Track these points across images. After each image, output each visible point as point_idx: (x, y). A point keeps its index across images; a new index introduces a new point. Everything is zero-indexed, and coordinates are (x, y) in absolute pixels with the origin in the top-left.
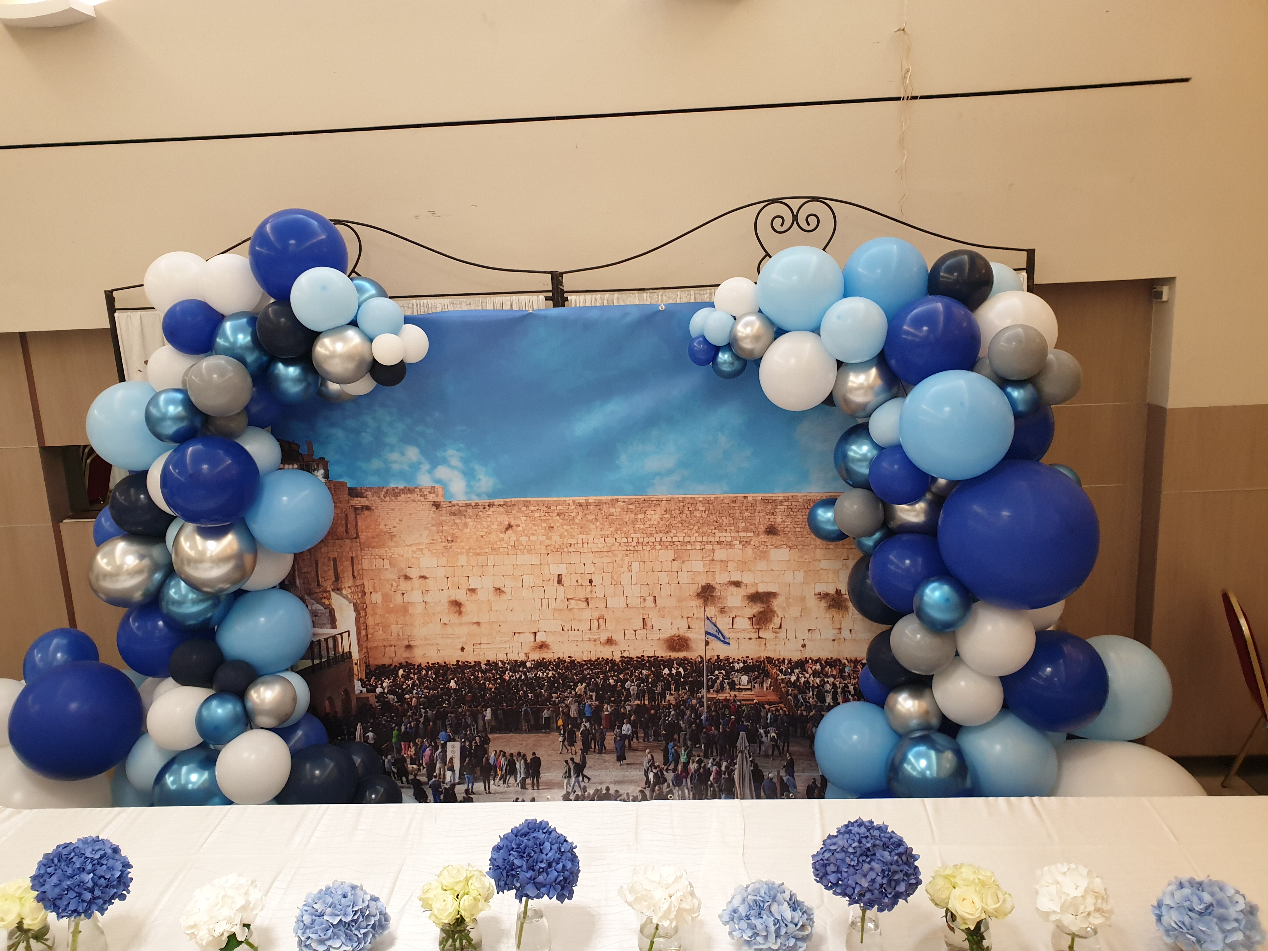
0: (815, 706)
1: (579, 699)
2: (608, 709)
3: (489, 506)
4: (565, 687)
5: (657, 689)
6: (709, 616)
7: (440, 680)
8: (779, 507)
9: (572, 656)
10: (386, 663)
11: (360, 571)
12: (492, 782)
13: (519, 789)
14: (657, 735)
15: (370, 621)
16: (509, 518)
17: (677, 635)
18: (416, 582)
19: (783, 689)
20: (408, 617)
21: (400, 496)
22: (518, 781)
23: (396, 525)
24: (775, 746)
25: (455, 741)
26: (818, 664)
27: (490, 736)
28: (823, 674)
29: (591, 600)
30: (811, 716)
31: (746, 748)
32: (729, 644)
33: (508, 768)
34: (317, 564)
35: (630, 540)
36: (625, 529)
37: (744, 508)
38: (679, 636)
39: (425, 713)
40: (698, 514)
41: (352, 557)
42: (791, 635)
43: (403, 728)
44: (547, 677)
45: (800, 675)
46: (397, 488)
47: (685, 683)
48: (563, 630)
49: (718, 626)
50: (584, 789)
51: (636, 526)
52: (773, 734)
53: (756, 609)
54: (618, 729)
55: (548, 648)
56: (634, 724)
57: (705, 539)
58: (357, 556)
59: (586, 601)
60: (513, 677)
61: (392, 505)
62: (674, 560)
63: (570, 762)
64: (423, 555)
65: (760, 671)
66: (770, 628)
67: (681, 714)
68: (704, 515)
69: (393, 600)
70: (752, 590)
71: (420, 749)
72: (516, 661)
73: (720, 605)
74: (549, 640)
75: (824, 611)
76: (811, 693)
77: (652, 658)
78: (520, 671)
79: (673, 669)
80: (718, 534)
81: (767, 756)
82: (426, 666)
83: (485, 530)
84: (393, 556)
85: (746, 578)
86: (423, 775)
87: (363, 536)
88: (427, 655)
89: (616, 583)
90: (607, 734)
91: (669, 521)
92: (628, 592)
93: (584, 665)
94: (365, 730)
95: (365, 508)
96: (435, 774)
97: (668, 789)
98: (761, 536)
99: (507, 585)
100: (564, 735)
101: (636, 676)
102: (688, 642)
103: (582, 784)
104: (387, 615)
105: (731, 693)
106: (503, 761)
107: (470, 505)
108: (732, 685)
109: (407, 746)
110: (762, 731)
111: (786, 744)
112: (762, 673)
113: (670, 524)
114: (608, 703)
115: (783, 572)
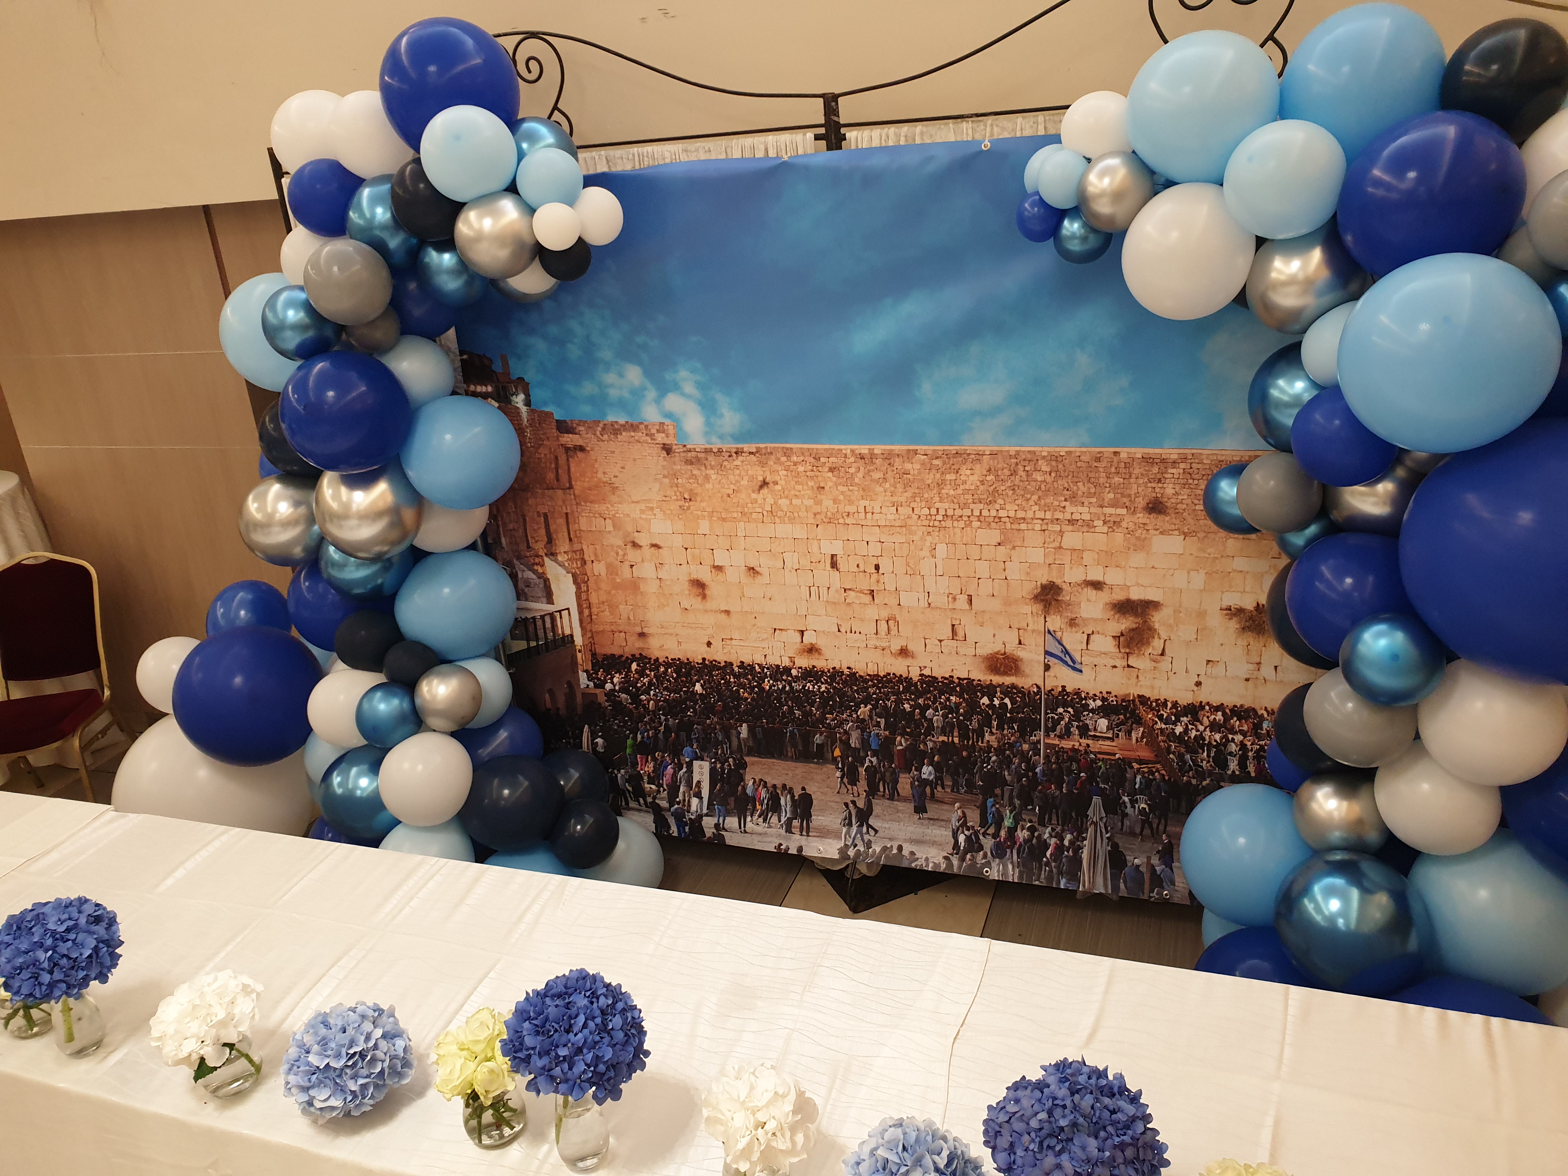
0: (1211, 773)
1: (862, 724)
2: (901, 743)
3: (736, 453)
4: (843, 707)
5: (971, 724)
6: (1051, 629)
7: (682, 681)
8: (1170, 471)
9: (852, 667)
10: (615, 653)
11: (578, 532)
12: (749, 819)
13: (783, 831)
14: (970, 785)
15: (594, 599)
16: (764, 471)
17: (1003, 652)
18: (647, 552)
19: (1162, 744)
20: (639, 597)
21: (621, 434)
22: (782, 822)
23: (617, 474)
24: (1146, 823)
25: (702, 760)
26: (1220, 713)
27: (747, 759)
28: (1226, 728)
29: (877, 594)
30: (1203, 786)
31: (1101, 819)
32: (1081, 671)
33: (770, 803)
34: (525, 520)
35: (933, 511)
36: (926, 496)
37: (1113, 470)
38: (1005, 654)
39: (665, 720)
40: (1039, 477)
41: (567, 514)
42: (1179, 666)
43: (639, 737)
44: (819, 692)
45: (1190, 727)
46: (617, 422)
47: (1012, 720)
48: (839, 631)
49: (1065, 644)
50: (868, 845)
51: (943, 491)
52: (1143, 805)
53: (1126, 624)
54: (916, 770)
55: (820, 654)
56: (938, 768)
57: (1049, 515)
58: (573, 512)
59: (870, 594)
60: (774, 686)
61: (612, 446)
62: (999, 544)
63: (851, 805)
64: (653, 517)
65: (1128, 715)
66: (1147, 654)
67: (1005, 762)
68: (1049, 479)
69: (619, 573)
70: (1119, 596)
71: (660, 765)
72: (778, 666)
73: (1069, 614)
74: (821, 643)
75: (1235, 636)
76: (1205, 754)
77: (965, 681)
78: (783, 680)
79: (995, 699)
80: (1070, 508)
81: (1132, 834)
82: (664, 661)
83: (732, 487)
84: (617, 515)
85: (1112, 577)
86: (662, 799)
87: (578, 486)
88: (665, 647)
89: (913, 573)
90: (901, 775)
91: (994, 486)
92: (931, 586)
93: (869, 681)
94: (594, 735)
95: (579, 447)
96: (678, 800)
97: (984, 861)
98: (1138, 515)
99: (764, 563)
100: (842, 770)
101: (941, 703)
102: (1020, 663)
103: (866, 837)
104: (613, 592)
105: (1081, 741)
106: (763, 793)
107: (711, 450)
108: (1084, 731)
109: (644, 761)
110: (1126, 799)
111: (1163, 821)
112: (1129, 718)
113: (996, 490)
114: (902, 735)
115: (1171, 572)
